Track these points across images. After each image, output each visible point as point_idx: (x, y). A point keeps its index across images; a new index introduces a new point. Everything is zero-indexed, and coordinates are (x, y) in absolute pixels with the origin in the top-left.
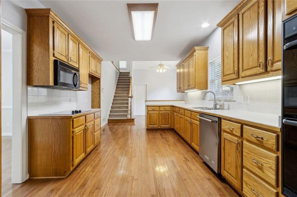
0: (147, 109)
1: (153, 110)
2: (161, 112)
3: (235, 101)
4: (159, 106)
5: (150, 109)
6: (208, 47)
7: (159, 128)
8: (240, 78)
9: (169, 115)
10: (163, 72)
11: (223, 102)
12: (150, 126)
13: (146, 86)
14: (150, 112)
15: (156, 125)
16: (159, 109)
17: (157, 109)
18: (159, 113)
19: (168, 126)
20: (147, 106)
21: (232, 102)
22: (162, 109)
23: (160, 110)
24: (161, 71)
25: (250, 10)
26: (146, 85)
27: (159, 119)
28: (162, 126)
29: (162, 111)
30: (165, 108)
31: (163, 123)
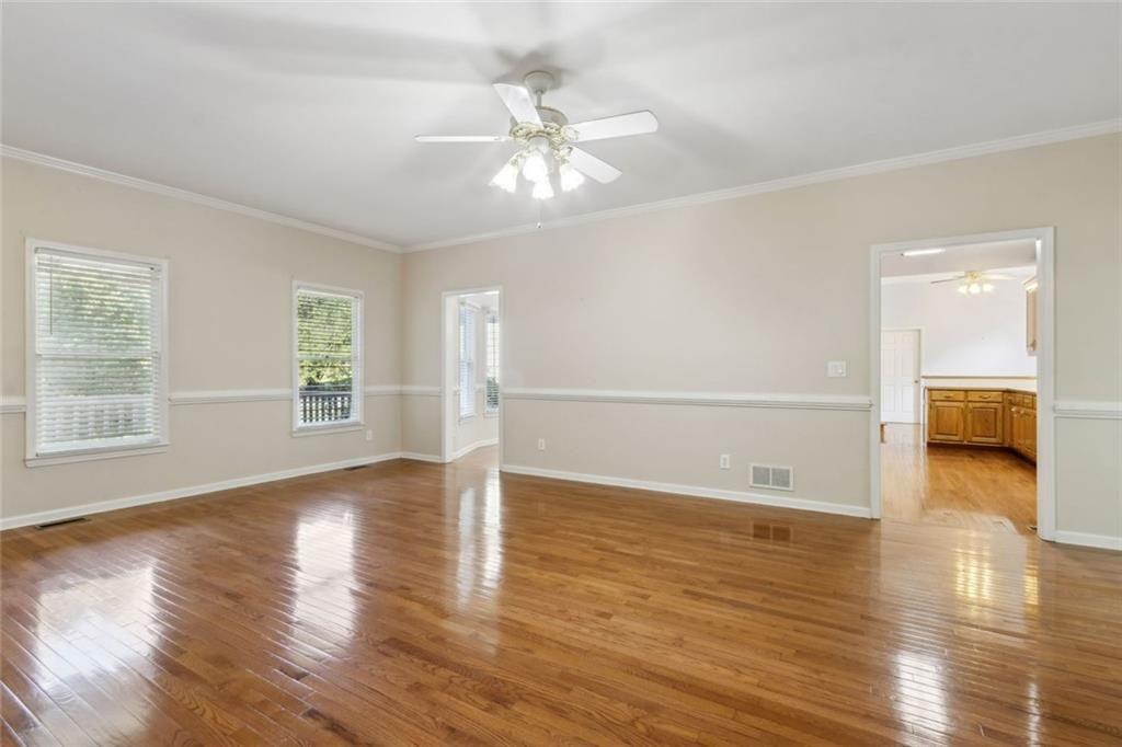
0: (930, 396)
1: (948, 399)
4: (966, 391)
5: (936, 395)
7: (965, 443)
9: (996, 413)
10: (982, 292)
12: (939, 437)
13: (917, 333)
14: (938, 403)
15: (956, 435)
16: (966, 397)
17: (960, 396)
18: (967, 406)
19: (993, 440)
20: (930, 390)
22: (974, 397)
23: (970, 399)
24: (975, 289)
26: (919, 331)
27: (965, 422)
28: (975, 439)
29: (974, 404)
30: (986, 395)
31: (978, 432)
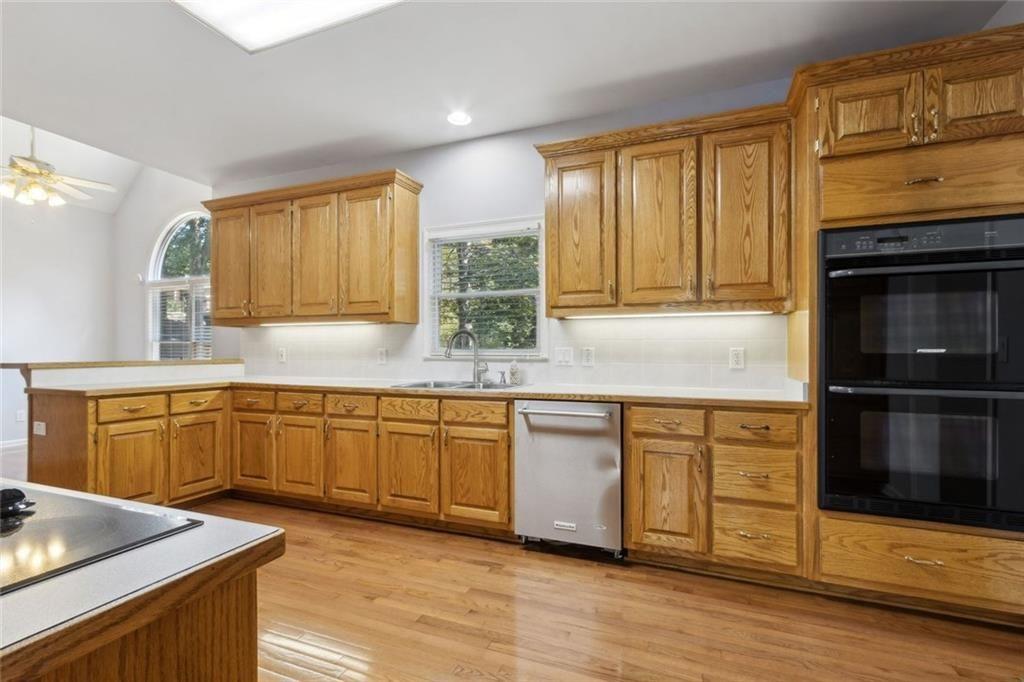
1: (134, 415)
2: (175, 420)
3: (545, 361)
4: (169, 393)
6: (422, 186)
8: (621, 305)
9: (214, 430)
11: (514, 363)
14: (113, 429)
15: (151, 493)
16: (169, 406)
17: (158, 405)
18: (169, 425)
19: (209, 484)
20: (94, 398)
21: (535, 364)
22: (181, 404)
23: (173, 411)
25: (658, 162)
27: (167, 459)
29: (181, 418)
30: (201, 397)
31: (189, 475)
